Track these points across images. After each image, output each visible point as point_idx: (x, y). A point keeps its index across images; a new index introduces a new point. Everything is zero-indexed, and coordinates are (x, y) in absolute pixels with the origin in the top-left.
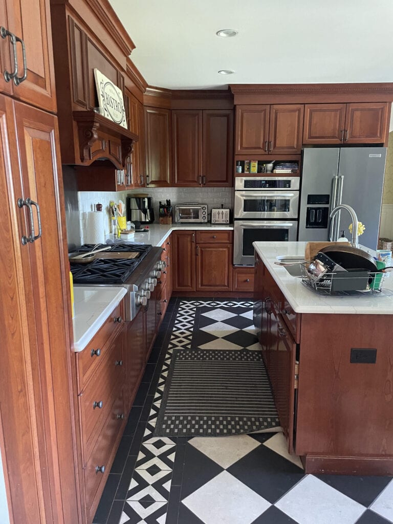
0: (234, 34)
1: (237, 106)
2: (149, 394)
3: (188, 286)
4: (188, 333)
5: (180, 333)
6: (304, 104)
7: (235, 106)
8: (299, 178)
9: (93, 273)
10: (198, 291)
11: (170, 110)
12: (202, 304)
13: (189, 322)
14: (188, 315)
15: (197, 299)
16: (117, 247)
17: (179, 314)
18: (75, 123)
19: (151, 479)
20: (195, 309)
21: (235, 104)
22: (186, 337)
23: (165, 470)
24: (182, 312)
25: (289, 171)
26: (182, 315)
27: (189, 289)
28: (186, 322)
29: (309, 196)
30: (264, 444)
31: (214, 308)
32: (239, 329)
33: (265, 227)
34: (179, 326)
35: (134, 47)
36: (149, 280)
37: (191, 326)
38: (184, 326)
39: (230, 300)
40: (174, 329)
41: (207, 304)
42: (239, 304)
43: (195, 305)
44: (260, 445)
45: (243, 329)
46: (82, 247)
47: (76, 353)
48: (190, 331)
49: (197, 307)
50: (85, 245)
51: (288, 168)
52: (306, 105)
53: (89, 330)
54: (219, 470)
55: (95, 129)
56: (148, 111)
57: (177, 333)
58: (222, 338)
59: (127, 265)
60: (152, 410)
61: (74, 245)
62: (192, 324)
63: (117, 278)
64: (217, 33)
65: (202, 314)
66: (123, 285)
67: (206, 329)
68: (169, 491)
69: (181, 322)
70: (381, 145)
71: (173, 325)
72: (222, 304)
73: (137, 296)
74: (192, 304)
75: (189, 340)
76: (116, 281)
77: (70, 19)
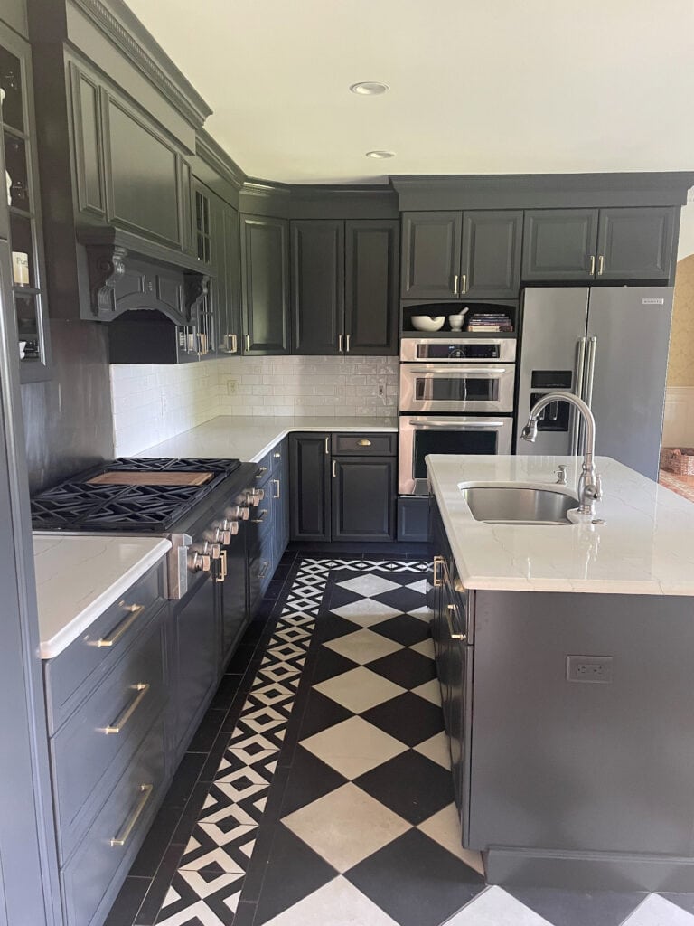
0: (382, 89)
1: (404, 214)
2: (222, 730)
3: (318, 532)
4: (309, 618)
5: (295, 618)
6: (524, 209)
7: (401, 213)
8: (515, 340)
9: (117, 512)
10: (335, 542)
11: (287, 219)
12: (340, 565)
13: (312, 598)
14: (313, 586)
15: (332, 557)
16: (177, 463)
17: (298, 582)
18: (79, 249)
19: (203, 889)
20: (327, 575)
21: (400, 210)
22: (303, 627)
23: (233, 872)
24: (302, 580)
25: (495, 328)
26: (302, 585)
27: (319, 537)
28: (308, 598)
29: (534, 372)
30: (419, 827)
31: (361, 573)
32: (401, 613)
33: (464, 428)
34: (293, 605)
35: (208, 112)
36: (223, 524)
37: (316, 604)
38: (302, 604)
39: (391, 558)
40: (285, 610)
41: (350, 565)
42: (407, 566)
43: (328, 567)
44: (410, 830)
45: (408, 613)
46: (115, 462)
47: (44, 661)
48: (314, 615)
49: (331, 571)
50: (121, 460)
51: (491, 322)
52: (527, 212)
53: (77, 617)
54: (330, 873)
55: (119, 258)
56: (247, 222)
57: (287, 618)
58: (369, 628)
59: (183, 496)
60: (224, 760)
61: (102, 459)
62: (318, 601)
63: (158, 521)
64: (352, 88)
65: (338, 584)
66: (164, 534)
67: (340, 611)
68: (234, 912)
69: (298, 597)
70: (663, 283)
71: (284, 602)
72: (377, 565)
73: (191, 553)
74: (323, 564)
75: (309, 630)
76: (153, 525)
77: (72, 66)
